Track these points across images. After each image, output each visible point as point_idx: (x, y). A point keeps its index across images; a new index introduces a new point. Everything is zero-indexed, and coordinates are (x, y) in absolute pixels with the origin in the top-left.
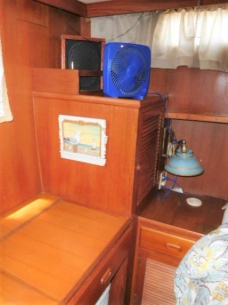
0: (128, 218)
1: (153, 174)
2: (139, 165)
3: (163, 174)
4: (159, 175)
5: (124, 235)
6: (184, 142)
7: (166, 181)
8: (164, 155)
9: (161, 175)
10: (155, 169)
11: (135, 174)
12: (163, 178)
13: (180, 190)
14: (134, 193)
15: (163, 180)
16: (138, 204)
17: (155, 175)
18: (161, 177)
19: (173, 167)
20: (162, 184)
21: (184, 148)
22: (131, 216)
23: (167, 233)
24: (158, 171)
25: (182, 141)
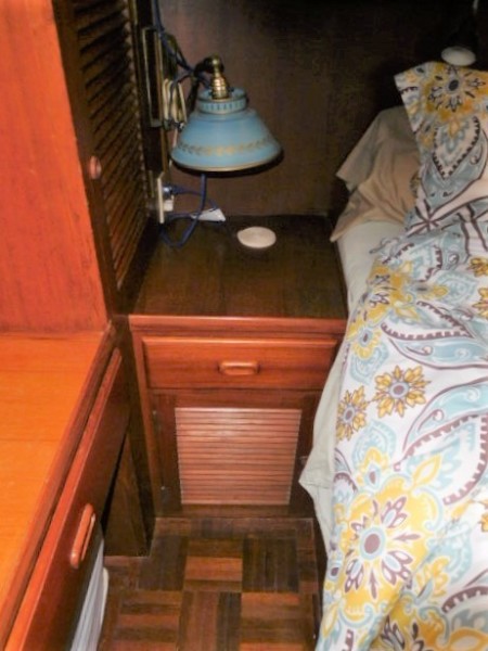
0: (102, 334)
1: (140, 182)
2: (93, 160)
3: (163, 181)
4: (156, 185)
5: (102, 389)
6: (215, 62)
7: (173, 197)
8: (155, 123)
9: (159, 181)
10: (143, 168)
11: (88, 193)
12: (167, 190)
13: (217, 215)
14: (99, 256)
15: (166, 197)
16: (119, 284)
17: (145, 188)
18: (161, 189)
19: (199, 150)
20: (166, 206)
21: (219, 85)
22: (109, 326)
23: (215, 337)
24: (151, 172)
25: (209, 60)
